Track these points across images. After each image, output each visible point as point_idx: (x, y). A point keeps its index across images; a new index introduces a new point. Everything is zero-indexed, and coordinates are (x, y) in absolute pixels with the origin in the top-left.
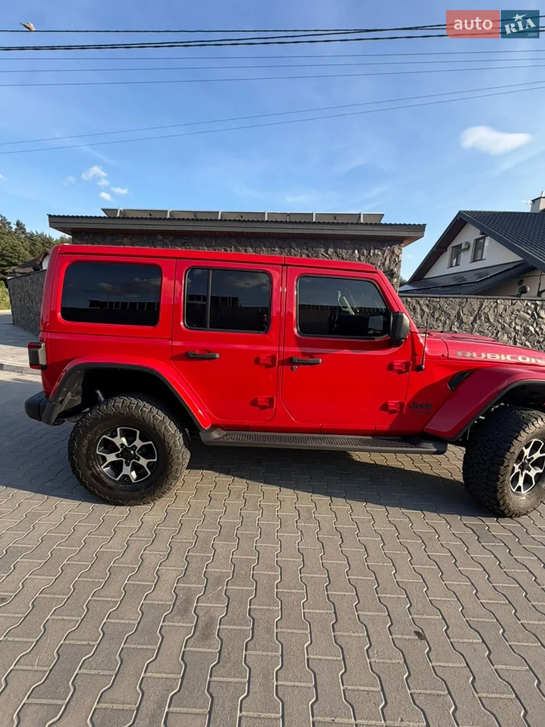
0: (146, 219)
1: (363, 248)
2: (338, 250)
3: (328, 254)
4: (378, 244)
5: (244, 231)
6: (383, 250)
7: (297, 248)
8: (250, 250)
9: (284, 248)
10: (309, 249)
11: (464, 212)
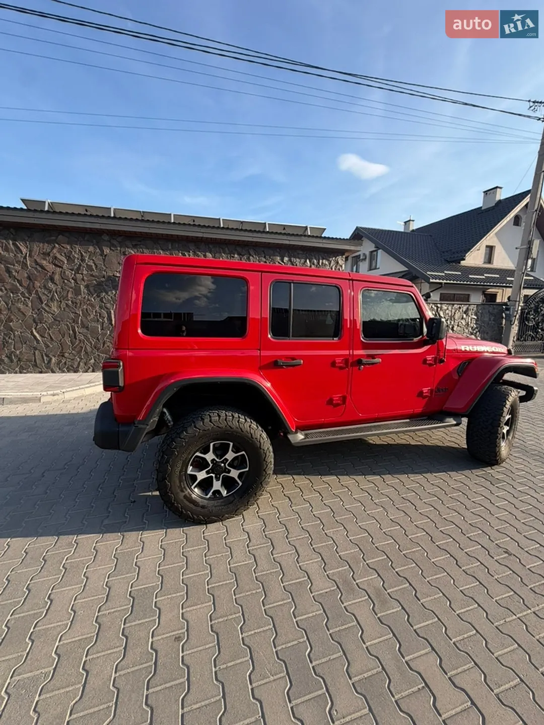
0: (79, 214)
1: (313, 258)
2: (292, 259)
3: (283, 262)
4: (326, 255)
5: (204, 236)
6: (329, 260)
7: (255, 255)
8: (209, 256)
9: (243, 255)
10: (266, 256)
11: (361, 228)
